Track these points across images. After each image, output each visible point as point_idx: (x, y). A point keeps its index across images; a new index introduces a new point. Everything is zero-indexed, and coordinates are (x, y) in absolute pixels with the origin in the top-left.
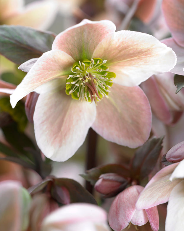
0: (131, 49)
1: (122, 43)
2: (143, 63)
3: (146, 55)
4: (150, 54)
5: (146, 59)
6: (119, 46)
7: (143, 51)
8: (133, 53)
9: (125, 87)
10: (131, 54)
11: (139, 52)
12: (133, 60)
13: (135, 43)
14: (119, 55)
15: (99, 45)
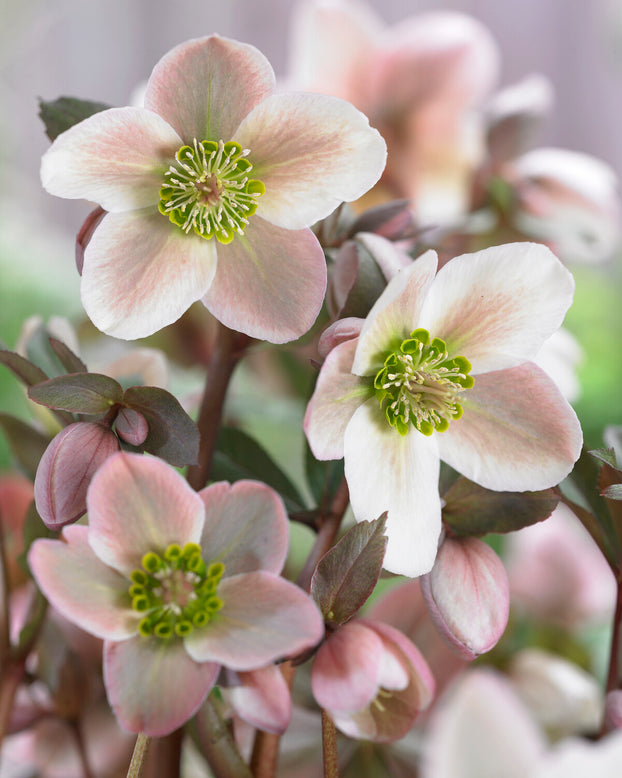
0: (303, 138)
1: (287, 124)
2: (323, 170)
3: (330, 149)
4: (337, 146)
5: (329, 160)
6: (280, 133)
7: (325, 140)
8: (306, 147)
9: (283, 229)
10: (300, 149)
11: (317, 144)
12: (304, 162)
13: (313, 123)
14: (277, 152)
15: (241, 127)
